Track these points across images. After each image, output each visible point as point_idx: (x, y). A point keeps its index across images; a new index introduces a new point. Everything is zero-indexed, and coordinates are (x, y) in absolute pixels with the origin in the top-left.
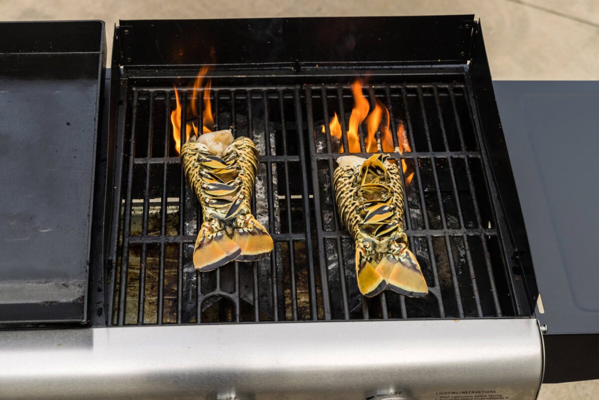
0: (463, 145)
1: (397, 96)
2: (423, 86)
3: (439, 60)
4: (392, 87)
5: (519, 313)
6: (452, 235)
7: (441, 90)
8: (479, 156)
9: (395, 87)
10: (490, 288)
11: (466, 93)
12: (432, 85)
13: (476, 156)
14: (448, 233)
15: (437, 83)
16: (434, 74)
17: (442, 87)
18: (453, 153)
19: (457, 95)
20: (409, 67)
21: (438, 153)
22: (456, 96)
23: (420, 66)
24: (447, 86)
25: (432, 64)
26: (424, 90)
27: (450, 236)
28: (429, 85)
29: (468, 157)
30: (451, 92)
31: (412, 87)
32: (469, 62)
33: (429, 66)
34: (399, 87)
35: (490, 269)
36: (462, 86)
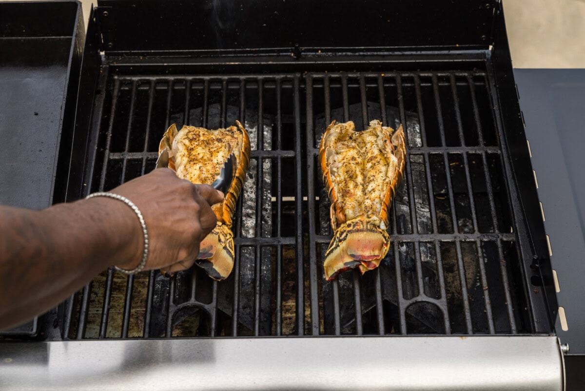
0: (481, 139)
1: (409, 85)
2: (439, 75)
3: (457, 45)
4: (403, 75)
5: (537, 330)
6: (463, 240)
7: (459, 79)
8: (499, 152)
9: (406, 75)
10: (505, 300)
11: (487, 82)
12: (449, 73)
13: (495, 152)
14: (459, 237)
15: (455, 71)
16: (452, 61)
17: (461, 75)
18: (470, 148)
19: (478, 84)
20: (423, 53)
21: (451, 148)
22: (477, 86)
23: (436, 52)
24: (466, 74)
25: (449, 49)
26: (440, 79)
27: (461, 242)
28: (445, 73)
29: (486, 153)
30: (471, 81)
31: (426, 75)
32: (491, 47)
33: (446, 52)
34: (412, 75)
35: (505, 278)
36: (483, 74)
